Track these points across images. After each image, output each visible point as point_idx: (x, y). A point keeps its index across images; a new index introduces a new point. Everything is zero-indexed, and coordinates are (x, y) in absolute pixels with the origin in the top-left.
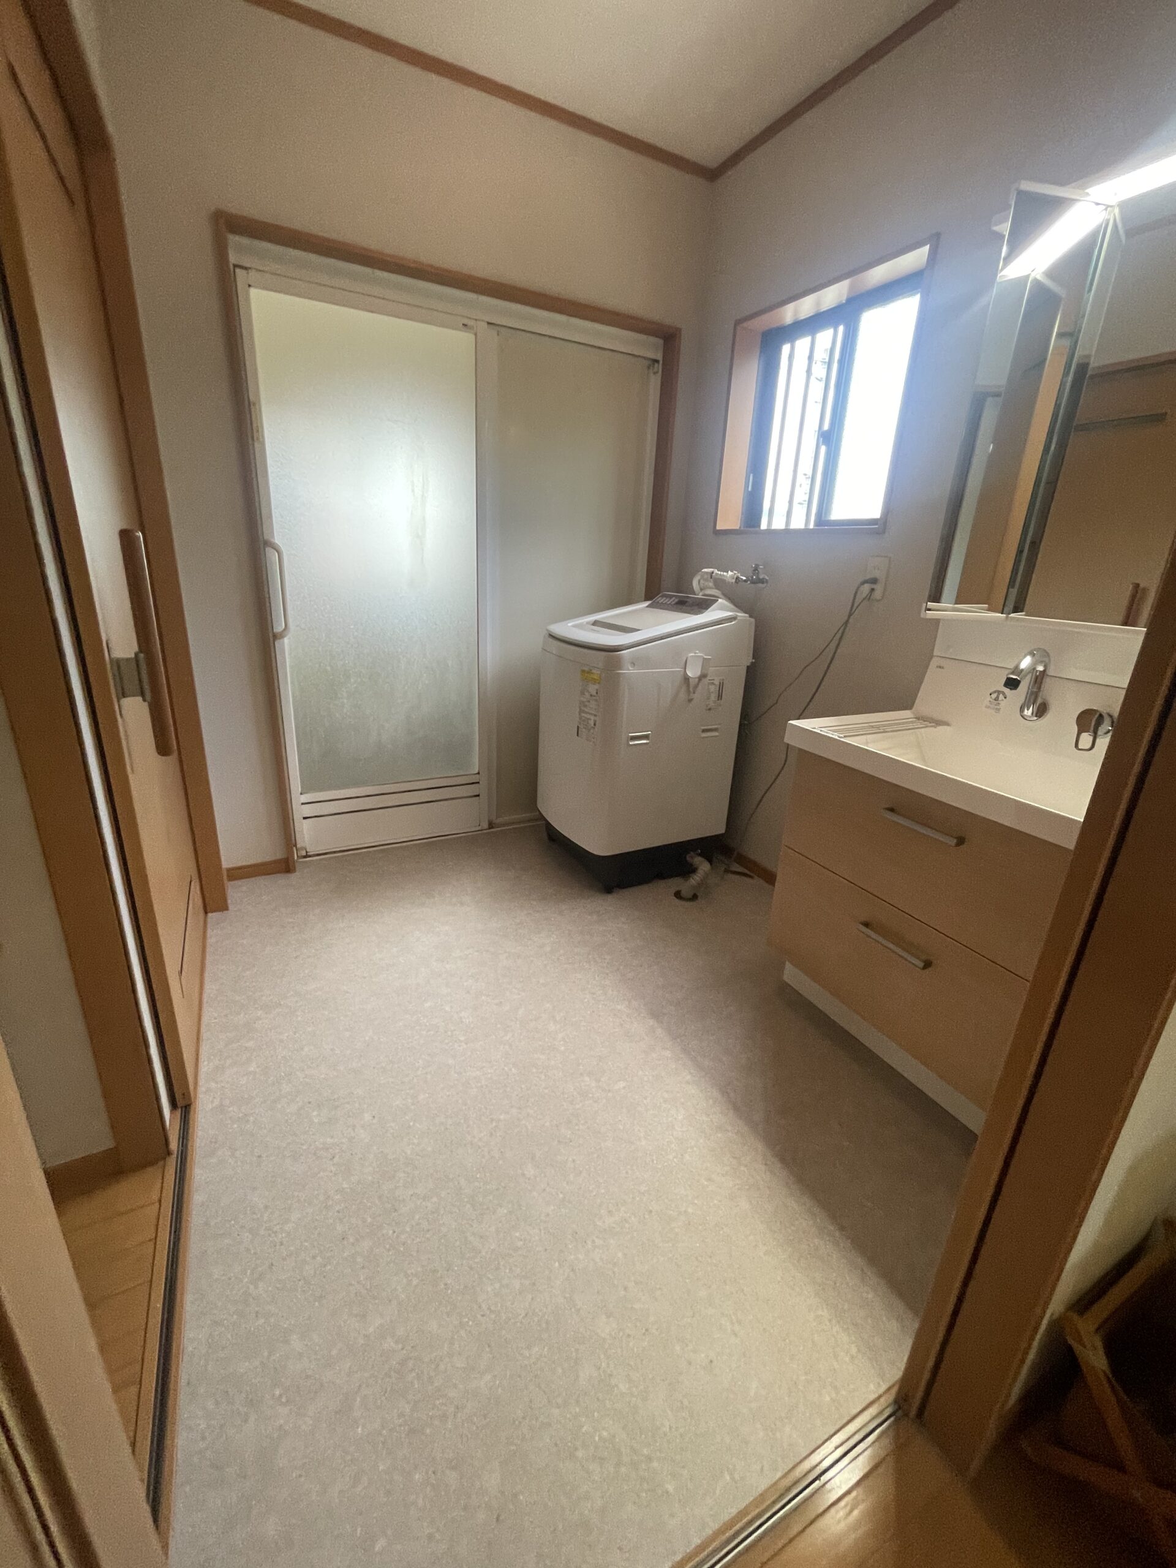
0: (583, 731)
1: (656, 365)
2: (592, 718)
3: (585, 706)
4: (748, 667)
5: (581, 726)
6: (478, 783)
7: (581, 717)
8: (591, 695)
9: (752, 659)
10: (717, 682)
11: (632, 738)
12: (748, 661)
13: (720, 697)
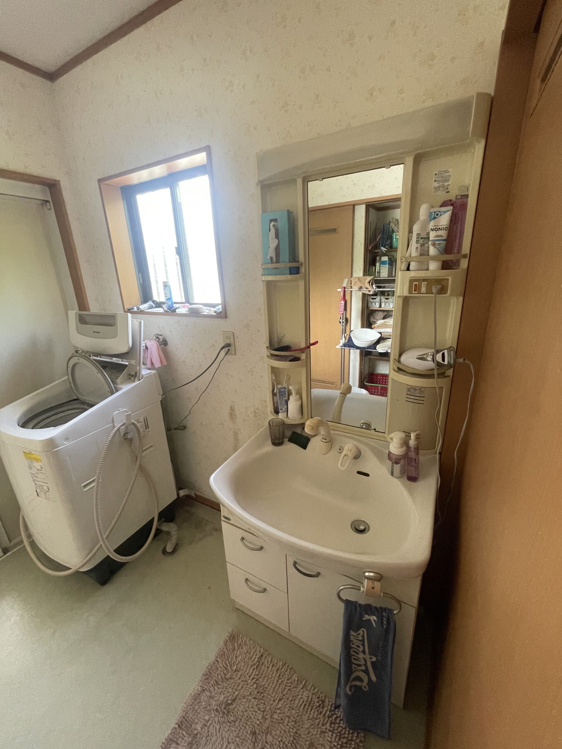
0: (42, 494)
1: (48, 204)
2: (44, 484)
3: (37, 477)
4: (161, 401)
5: (38, 490)
7: (36, 484)
8: (38, 470)
9: (162, 396)
10: (142, 419)
11: (85, 486)
12: (160, 398)
13: (147, 427)
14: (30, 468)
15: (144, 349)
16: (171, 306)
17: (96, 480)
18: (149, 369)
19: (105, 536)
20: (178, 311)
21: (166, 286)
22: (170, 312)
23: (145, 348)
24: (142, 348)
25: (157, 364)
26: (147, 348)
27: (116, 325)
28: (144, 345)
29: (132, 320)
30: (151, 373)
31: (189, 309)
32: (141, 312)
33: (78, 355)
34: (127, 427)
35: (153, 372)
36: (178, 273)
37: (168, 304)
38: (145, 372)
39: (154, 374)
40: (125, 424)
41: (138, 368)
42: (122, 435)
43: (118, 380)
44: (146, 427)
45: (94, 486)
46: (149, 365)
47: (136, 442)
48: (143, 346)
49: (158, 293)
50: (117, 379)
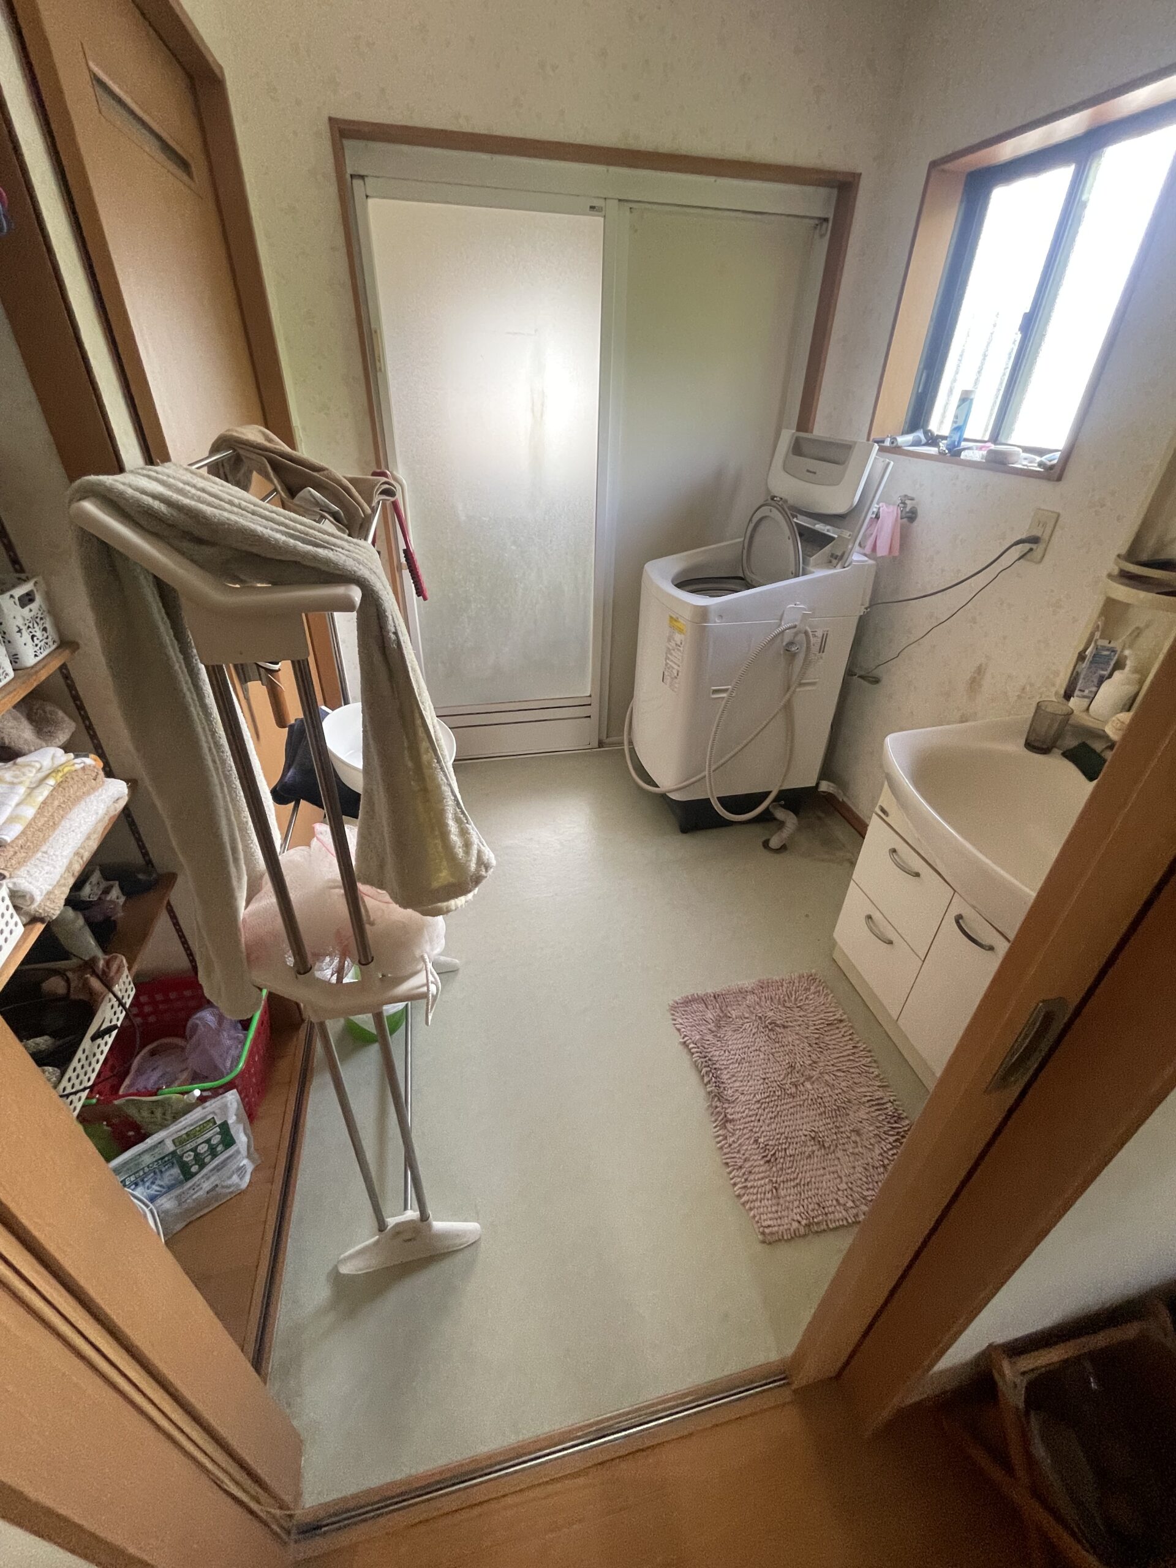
0: (668, 679)
1: (825, 225)
2: (676, 667)
3: (671, 654)
4: (861, 617)
5: (666, 673)
6: (590, 705)
7: (667, 664)
8: (676, 644)
9: (866, 609)
10: (819, 634)
11: (715, 692)
12: (861, 611)
13: (822, 649)
14: (669, 641)
15: (871, 518)
16: (956, 443)
17: (729, 691)
18: (865, 555)
19: (713, 768)
20: (964, 455)
21: (966, 399)
22: (948, 455)
23: (874, 516)
24: (870, 515)
25: (882, 551)
26: (877, 517)
27: (846, 464)
28: (875, 510)
29: (875, 458)
30: (866, 561)
31: (990, 452)
32: (896, 449)
33: (773, 503)
34: (796, 634)
35: (871, 562)
36: (1004, 374)
37: (953, 439)
38: (856, 557)
39: (870, 566)
40: (795, 627)
41: (850, 546)
42: (784, 644)
43: (811, 558)
44: (820, 649)
45: (724, 698)
46: (868, 550)
47: (799, 661)
48: (873, 513)
49: (943, 416)
50: (811, 556)
